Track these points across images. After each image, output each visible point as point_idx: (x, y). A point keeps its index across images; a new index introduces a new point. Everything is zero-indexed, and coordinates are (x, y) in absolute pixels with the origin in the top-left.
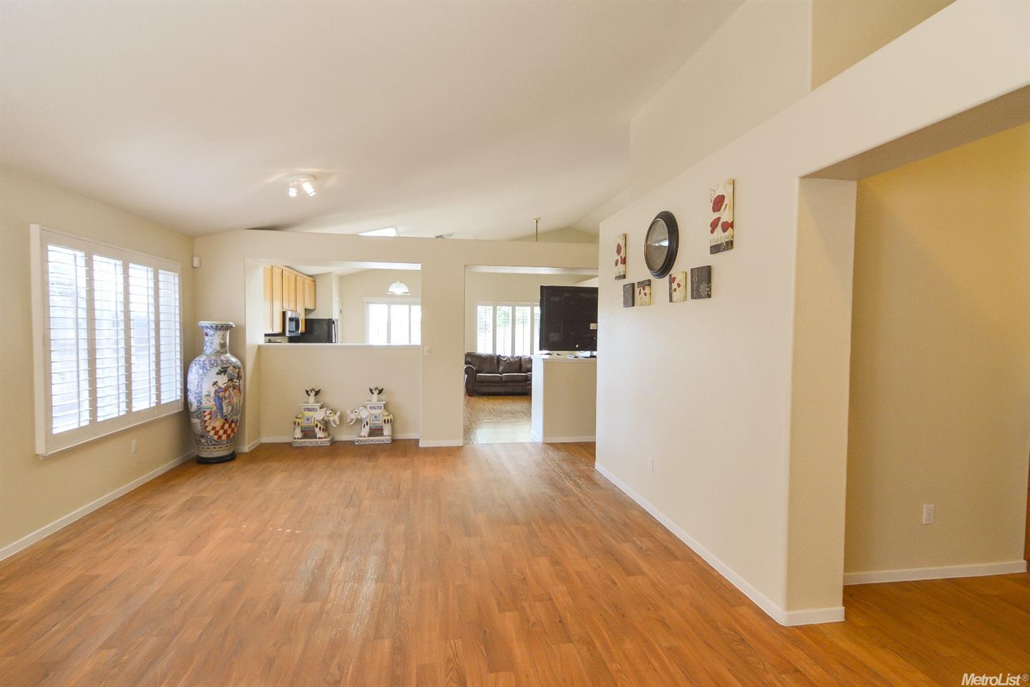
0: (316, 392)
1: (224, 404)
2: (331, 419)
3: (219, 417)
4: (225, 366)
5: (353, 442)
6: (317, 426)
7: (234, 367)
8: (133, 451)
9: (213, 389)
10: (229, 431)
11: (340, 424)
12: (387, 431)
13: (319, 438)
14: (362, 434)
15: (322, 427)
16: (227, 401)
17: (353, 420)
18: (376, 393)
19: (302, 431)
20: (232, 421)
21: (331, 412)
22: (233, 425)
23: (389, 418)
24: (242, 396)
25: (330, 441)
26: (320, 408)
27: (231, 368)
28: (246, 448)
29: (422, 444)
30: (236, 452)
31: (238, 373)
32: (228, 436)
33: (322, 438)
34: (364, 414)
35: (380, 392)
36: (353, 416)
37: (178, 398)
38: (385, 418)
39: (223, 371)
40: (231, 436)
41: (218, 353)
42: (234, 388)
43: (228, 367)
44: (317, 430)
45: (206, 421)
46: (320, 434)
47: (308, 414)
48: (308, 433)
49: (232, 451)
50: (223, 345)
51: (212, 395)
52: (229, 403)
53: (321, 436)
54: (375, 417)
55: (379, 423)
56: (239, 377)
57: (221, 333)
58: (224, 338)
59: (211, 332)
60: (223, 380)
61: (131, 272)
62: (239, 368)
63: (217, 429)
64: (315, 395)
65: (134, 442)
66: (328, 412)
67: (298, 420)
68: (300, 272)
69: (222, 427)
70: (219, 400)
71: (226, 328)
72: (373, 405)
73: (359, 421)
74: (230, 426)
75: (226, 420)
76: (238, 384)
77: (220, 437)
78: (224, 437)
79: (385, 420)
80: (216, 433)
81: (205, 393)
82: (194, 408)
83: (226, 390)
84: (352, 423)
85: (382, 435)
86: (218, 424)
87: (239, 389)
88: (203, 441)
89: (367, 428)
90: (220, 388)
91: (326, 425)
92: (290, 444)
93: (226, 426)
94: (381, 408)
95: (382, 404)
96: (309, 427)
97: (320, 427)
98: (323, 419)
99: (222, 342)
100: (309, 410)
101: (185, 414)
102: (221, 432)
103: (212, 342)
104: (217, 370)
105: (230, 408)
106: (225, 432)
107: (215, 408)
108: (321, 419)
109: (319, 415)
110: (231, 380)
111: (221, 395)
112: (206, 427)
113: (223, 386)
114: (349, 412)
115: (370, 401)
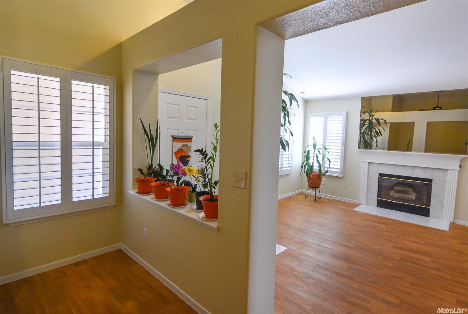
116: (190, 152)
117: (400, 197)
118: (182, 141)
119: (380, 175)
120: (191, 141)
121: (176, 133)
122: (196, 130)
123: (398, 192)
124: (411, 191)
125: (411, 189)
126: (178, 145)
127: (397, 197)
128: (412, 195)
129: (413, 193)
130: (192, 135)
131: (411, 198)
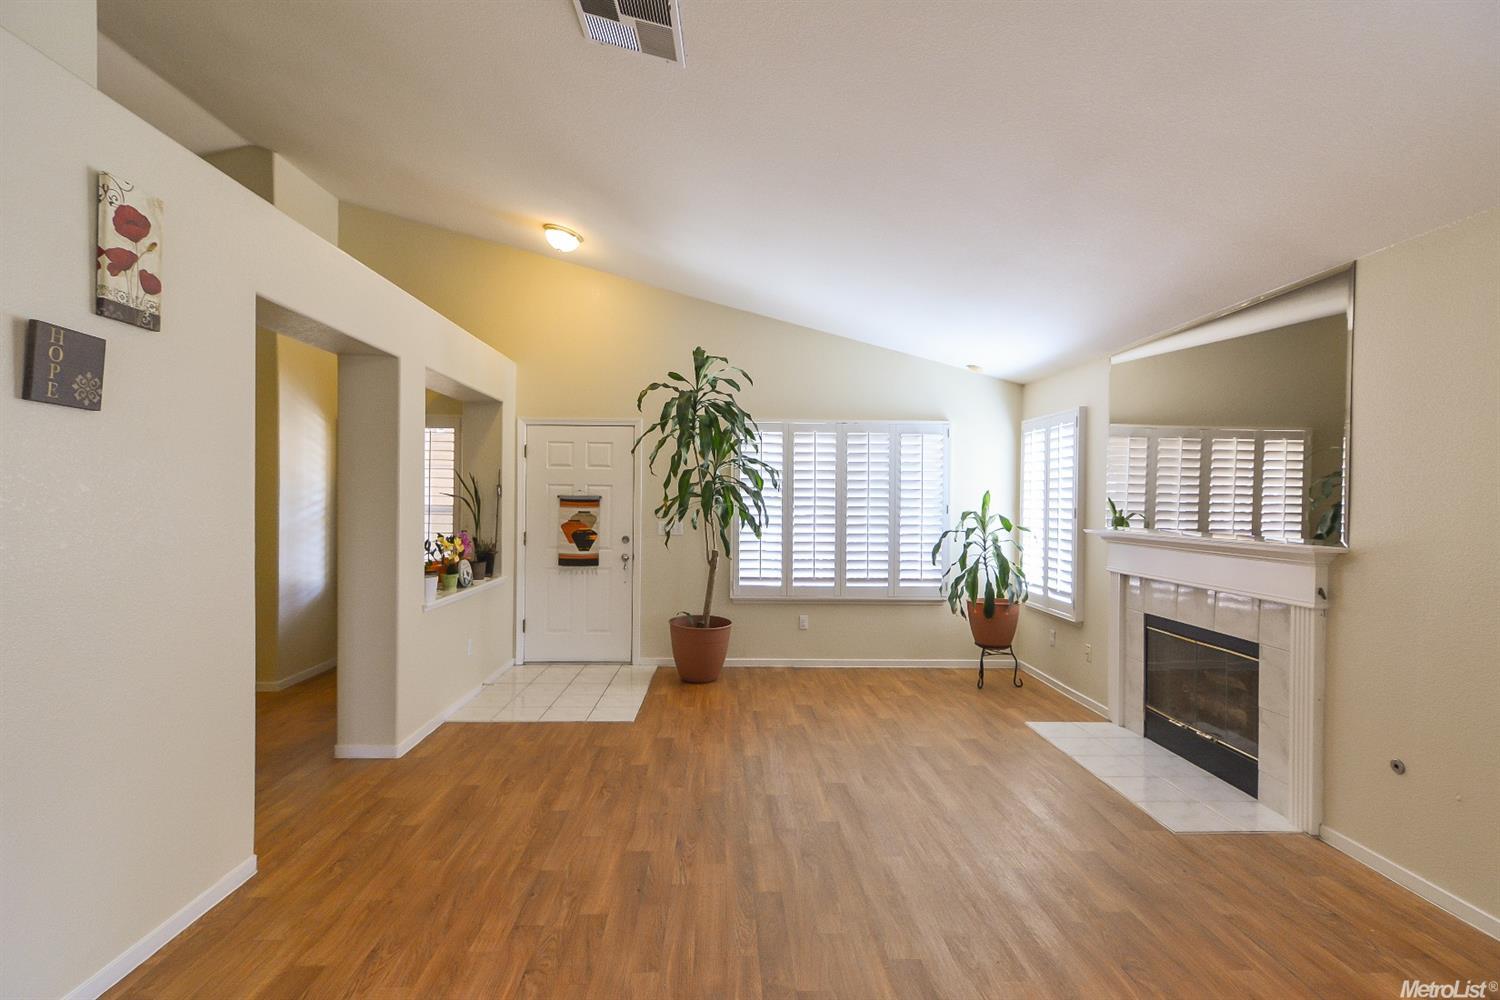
116: (595, 525)
118: (578, 506)
120: (598, 505)
121: (568, 492)
122: (611, 486)
126: (572, 512)
130: (599, 494)
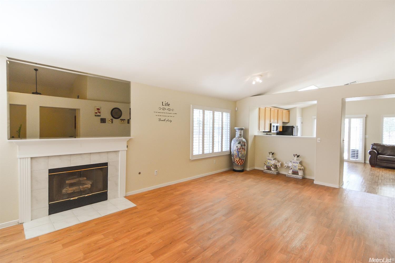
0: (272, 153)
1: (239, 153)
2: (277, 164)
3: (238, 157)
4: (240, 141)
5: (285, 175)
6: (272, 166)
7: (243, 142)
8: (214, 163)
9: (236, 148)
10: (241, 162)
11: (281, 167)
12: (301, 173)
13: (272, 171)
14: (289, 173)
15: (274, 167)
16: (240, 153)
17: (286, 166)
18: (296, 156)
19: (267, 167)
20: (242, 159)
21: (277, 161)
22: (242, 161)
23: (301, 168)
24: (246, 152)
25: (277, 173)
26: (274, 160)
27: (242, 142)
28: (248, 169)
29: (315, 182)
30: (244, 169)
31: (244, 144)
32: (241, 164)
33: (273, 171)
34: (290, 165)
35: (298, 156)
36: (286, 165)
37: (228, 150)
38: (299, 168)
39: (239, 143)
40: (242, 164)
41: (239, 137)
42: (243, 149)
43: (241, 142)
44: (272, 167)
45: (234, 158)
46: (273, 169)
47: (269, 161)
48: (269, 168)
49: (242, 169)
50: (240, 135)
51: (236, 150)
52: (241, 153)
53: (273, 170)
54: (295, 166)
55: (297, 169)
56: (244, 145)
57: (240, 131)
58: (241, 132)
59: (237, 130)
60: (239, 146)
61: (215, 114)
62: (245, 142)
63: (237, 161)
64: (272, 154)
65: (215, 160)
66: (276, 162)
67: (265, 163)
68: (279, 108)
69: (239, 161)
70: (238, 152)
71: (242, 129)
72: (294, 162)
73: (288, 167)
74: (241, 161)
75: (240, 158)
76: (244, 147)
77: (238, 164)
78: (239, 164)
79: (299, 169)
80: (237, 162)
81: (234, 149)
82: (232, 154)
83: (240, 149)
84: (286, 167)
85: (298, 174)
86: (238, 159)
87: (244, 149)
88: (234, 164)
89: (291, 170)
90: (238, 148)
91: (276, 167)
92: (262, 171)
93: (240, 161)
94: (298, 163)
95: (298, 161)
96: (269, 166)
97: (273, 167)
98: (274, 164)
99: (240, 134)
100: (269, 160)
101: (230, 155)
102: (239, 162)
103: (238, 133)
104: (237, 142)
105: (241, 155)
106: (240, 162)
107: (237, 154)
108: (273, 164)
109: (273, 162)
110: (242, 146)
111: (239, 150)
112: (235, 160)
113: (239, 148)
114: (284, 163)
115: (294, 159)
117: (75, 191)
119: (50, 171)
123: (71, 185)
124: (85, 180)
125: (85, 178)
127: (71, 192)
128: (87, 184)
129: (88, 181)
131: (87, 188)
